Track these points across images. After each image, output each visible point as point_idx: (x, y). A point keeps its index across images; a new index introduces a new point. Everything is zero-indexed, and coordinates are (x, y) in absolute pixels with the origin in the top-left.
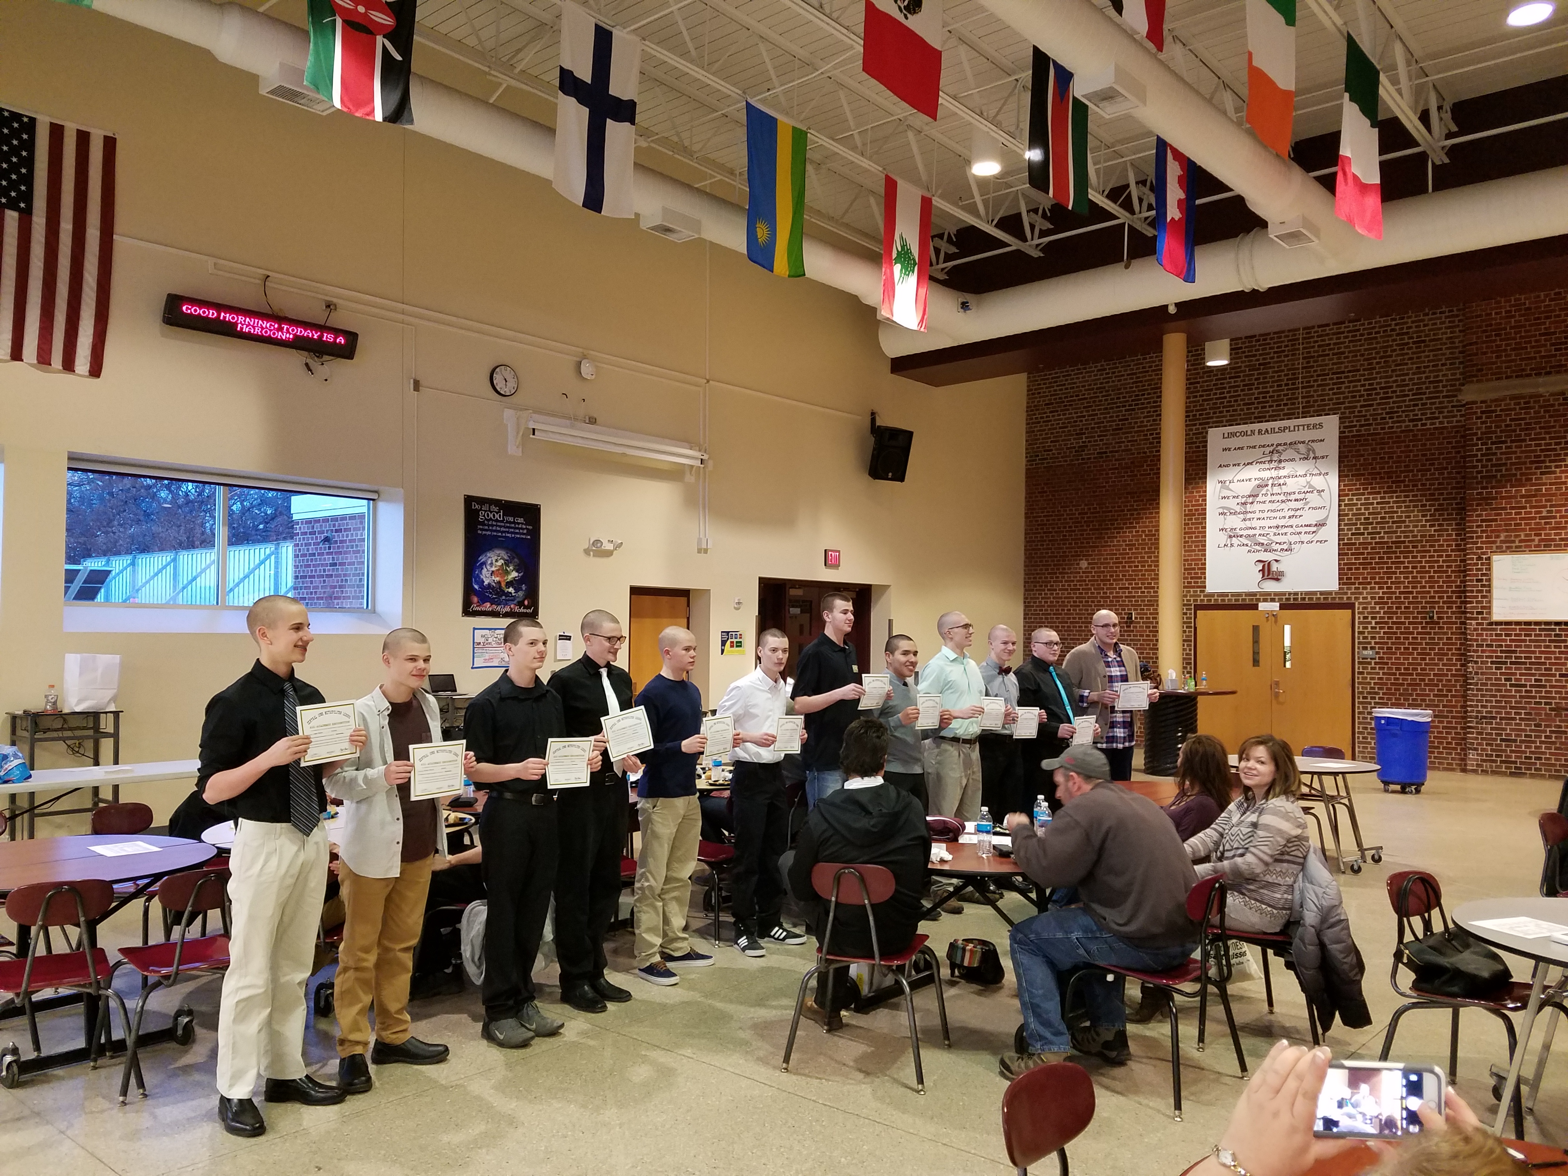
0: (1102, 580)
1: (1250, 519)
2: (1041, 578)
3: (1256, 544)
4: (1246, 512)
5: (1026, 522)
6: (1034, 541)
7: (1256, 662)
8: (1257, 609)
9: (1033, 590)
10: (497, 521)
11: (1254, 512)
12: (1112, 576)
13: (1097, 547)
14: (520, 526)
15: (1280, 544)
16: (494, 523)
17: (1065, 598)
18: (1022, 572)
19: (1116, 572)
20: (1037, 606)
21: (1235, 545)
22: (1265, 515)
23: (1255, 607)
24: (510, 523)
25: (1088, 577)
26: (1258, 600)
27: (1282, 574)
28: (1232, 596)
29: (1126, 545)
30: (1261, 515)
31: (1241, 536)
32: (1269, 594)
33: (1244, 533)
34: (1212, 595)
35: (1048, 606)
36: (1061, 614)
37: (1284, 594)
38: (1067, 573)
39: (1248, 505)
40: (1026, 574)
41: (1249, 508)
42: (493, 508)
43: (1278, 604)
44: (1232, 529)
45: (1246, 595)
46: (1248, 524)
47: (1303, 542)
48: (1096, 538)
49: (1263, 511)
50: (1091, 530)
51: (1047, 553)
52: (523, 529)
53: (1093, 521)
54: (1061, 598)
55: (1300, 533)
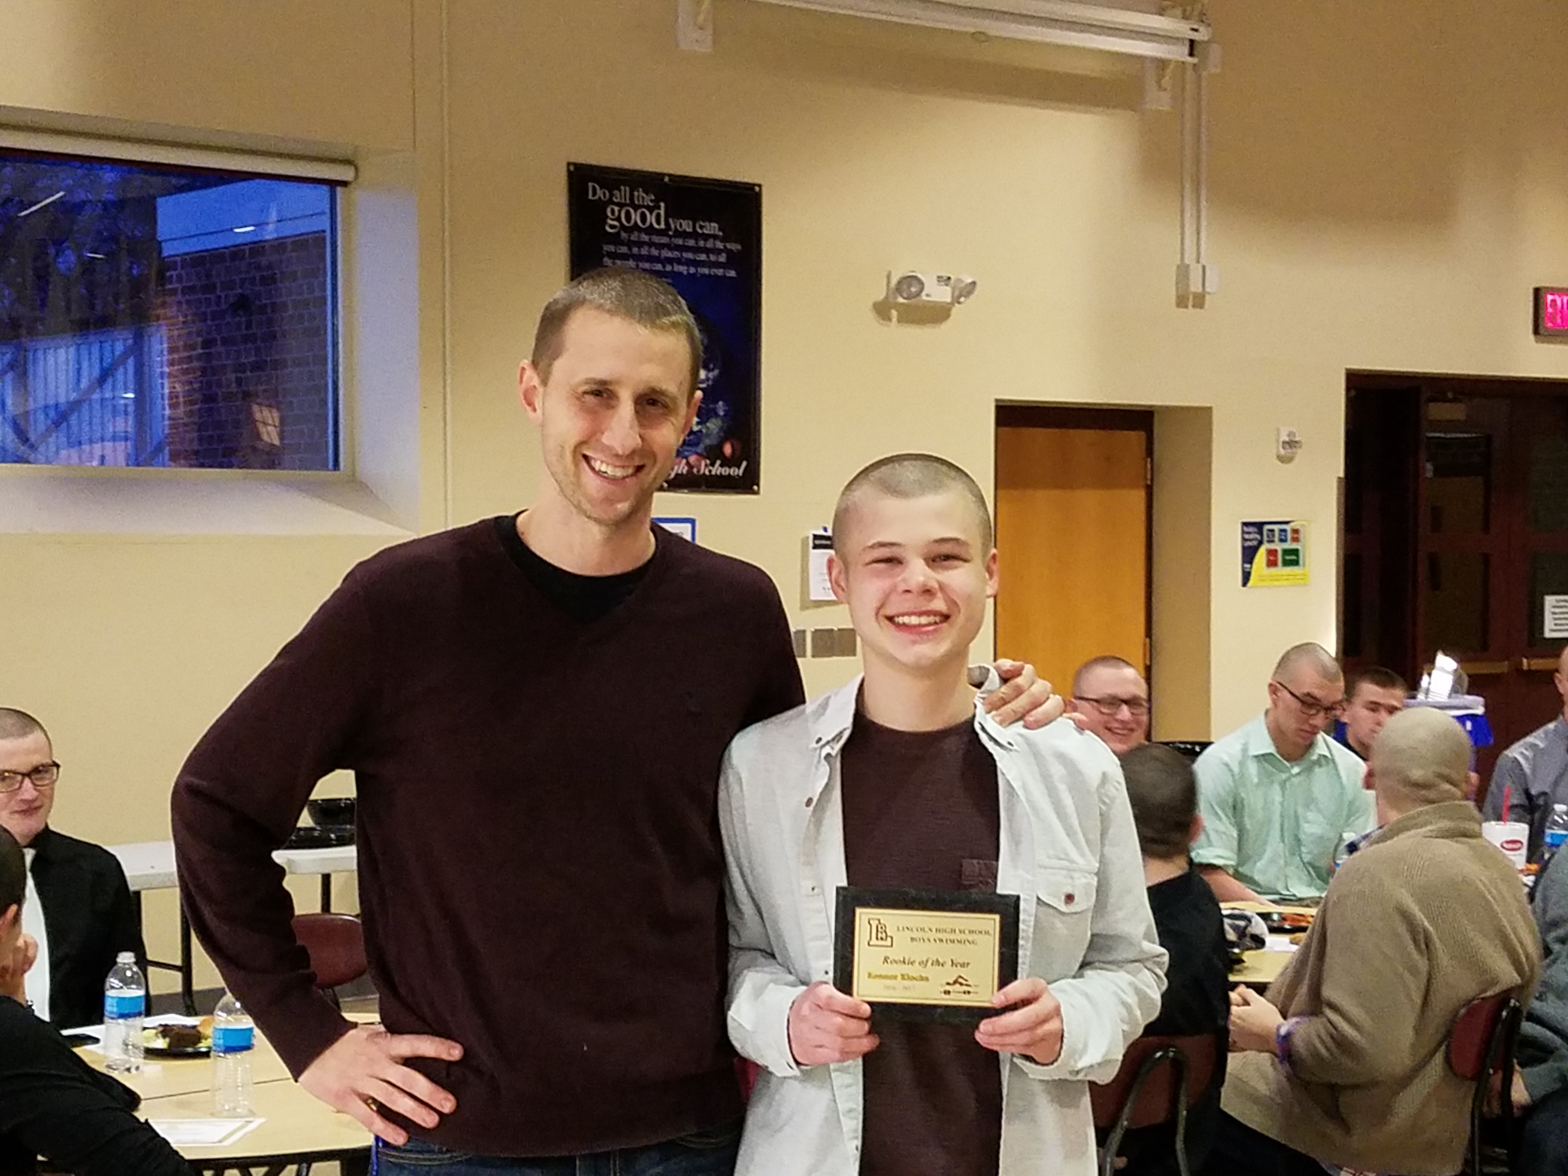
10: (651, 230)
14: (710, 244)
16: (645, 238)
24: (684, 235)
42: (639, 193)
52: (718, 252)
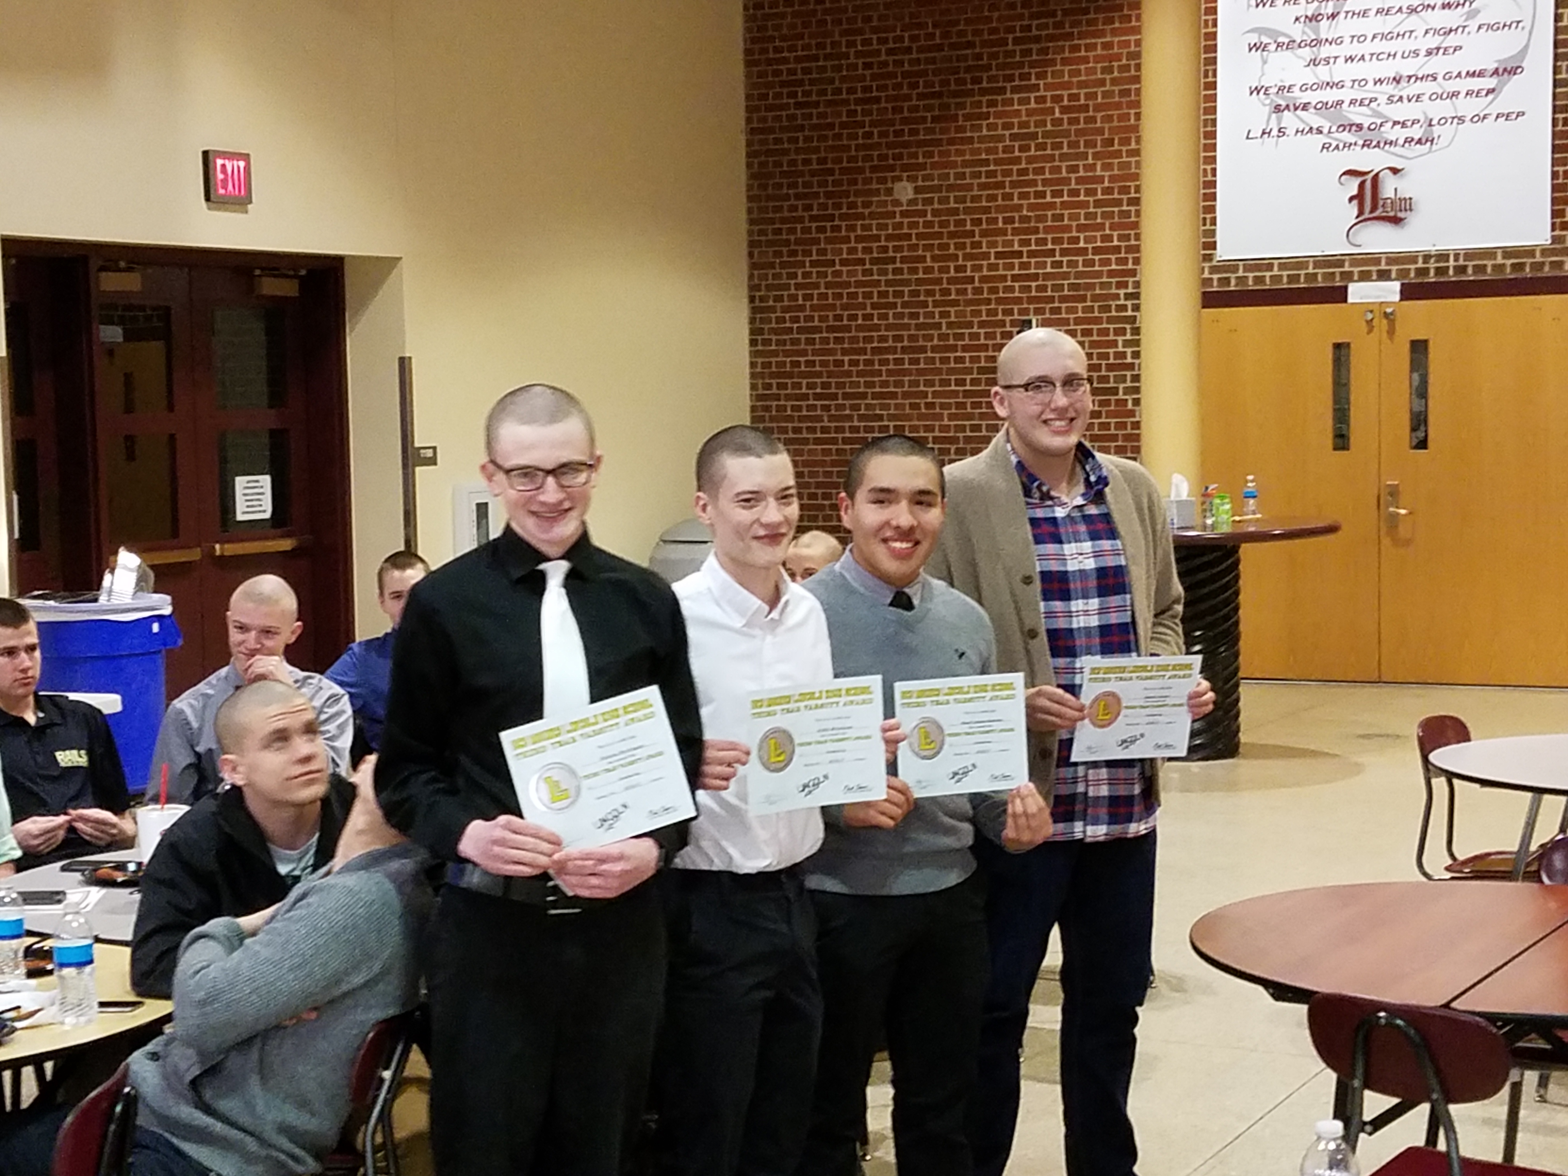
0: (952, 235)
1: (1327, 61)
2: (793, 231)
3: (1343, 127)
4: (1317, 42)
5: (748, 75)
6: (771, 130)
7: (1341, 440)
8: (1345, 300)
9: (772, 266)
11: (1337, 41)
12: (977, 222)
13: (938, 143)
15: (1404, 125)
17: (859, 284)
18: (743, 216)
19: (987, 210)
20: (785, 310)
21: (1290, 131)
22: (1367, 48)
23: (1339, 295)
25: (915, 225)
26: (1348, 277)
27: (1407, 204)
28: (1282, 267)
29: (1013, 137)
30: (1356, 49)
31: (1305, 107)
32: (1373, 259)
33: (1313, 97)
34: (1231, 266)
35: (813, 308)
36: (848, 329)
37: (1411, 258)
38: (862, 217)
39: (1324, 23)
40: (751, 222)
41: (1325, 29)
43: (1396, 286)
44: (1281, 89)
45: (1317, 265)
46: (1323, 73)
47: (1461, 120)
48: (935, 119)
49: (1360, 38)
50: (921, 97)
51: (807, 162)
53: (925, 73)
54: (848, 285)
55: (1455, 94)
